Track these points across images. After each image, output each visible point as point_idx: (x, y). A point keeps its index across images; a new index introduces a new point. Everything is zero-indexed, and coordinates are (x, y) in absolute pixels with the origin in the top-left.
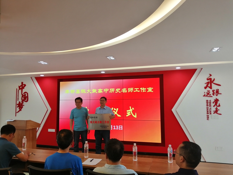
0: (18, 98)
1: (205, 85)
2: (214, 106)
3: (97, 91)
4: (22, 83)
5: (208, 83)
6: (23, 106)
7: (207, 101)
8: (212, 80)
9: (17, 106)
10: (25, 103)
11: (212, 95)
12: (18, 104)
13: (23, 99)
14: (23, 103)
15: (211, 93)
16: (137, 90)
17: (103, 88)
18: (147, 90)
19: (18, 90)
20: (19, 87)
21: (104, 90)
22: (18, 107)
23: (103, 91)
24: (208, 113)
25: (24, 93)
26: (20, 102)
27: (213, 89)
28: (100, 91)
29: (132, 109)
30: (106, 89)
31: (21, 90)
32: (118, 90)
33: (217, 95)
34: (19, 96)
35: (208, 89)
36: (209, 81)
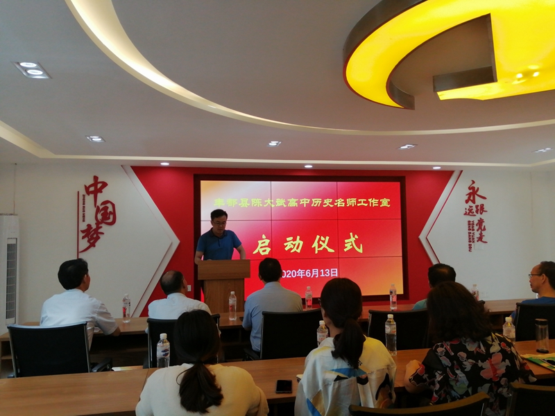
0: (84, 216)
1: (466, 198)
2: (478, 230)
3: (287, 203)
4: (96, 178)
5: (470, 194)
7: (469, 222)
8: (476, 189)
9: (81, 235)
10: (105, 228)
11: (475, 213)
12: (83, 232)
13: (100, 217)
15: (474, 210)
16: (362, 202)
18: (380, 203)
19: (84, 196)
20: (87, 188)
21: (301, 200)
22: (83, 238)
23: (298, 202)
24: (470, 242)
25: (102, 204)
26: (89, 226)
27: (477, 204)
28: (293, 203)
29: (354, 237)
30: (305, 200)
31: (92, 196)
32: (328, 202)
33: (481, 213)
35: (470, 203)
36: (471, 191)
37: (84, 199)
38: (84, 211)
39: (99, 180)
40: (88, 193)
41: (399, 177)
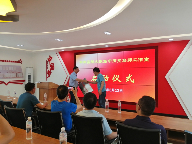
0: (47, 68)
4: (50, 56)
6: (51, 73)
9: (47, 73)
10: (52, 71)
12: (47, 72)
13: (51, 68)
14: (51, 71)
16: (135, 60)
17: (107, 59)
18: (144, 60)
20: (48, 59)
23: (107, 61)
25: (51, 64)
30: (110, 60)
31: (49, 61)
32: (119, 60)
34: (48, 65)
37: (48, 63)
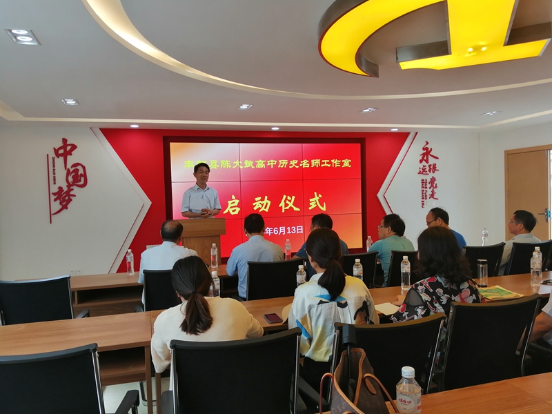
0: (54, 179)
1: (421, 158)
2: (430, 188)
3: (255, 164)
5: (424, 154)
7: (423, 180)
8: (429, 149)
11: (428, 172)
15: (427, 169)
16: (326, 163)
17: (266, 158)
18: (342, 164)
19: (53, 158)
21: (268, 162)
22: (55, 200)
23: (266, 163)
24: (423, 198)
25: (72, 166)
26: (60, 188)
27: (429, 163)
28: (260, 164)
29: (318, 196)
30: (272, 161)
33: (433, 172)
35: (424, 163)
36: (425, 151)
37: (54, 162)
38: (54, 174)
39: (68, 143)
40: (58, 155)
41: (359, 139)
